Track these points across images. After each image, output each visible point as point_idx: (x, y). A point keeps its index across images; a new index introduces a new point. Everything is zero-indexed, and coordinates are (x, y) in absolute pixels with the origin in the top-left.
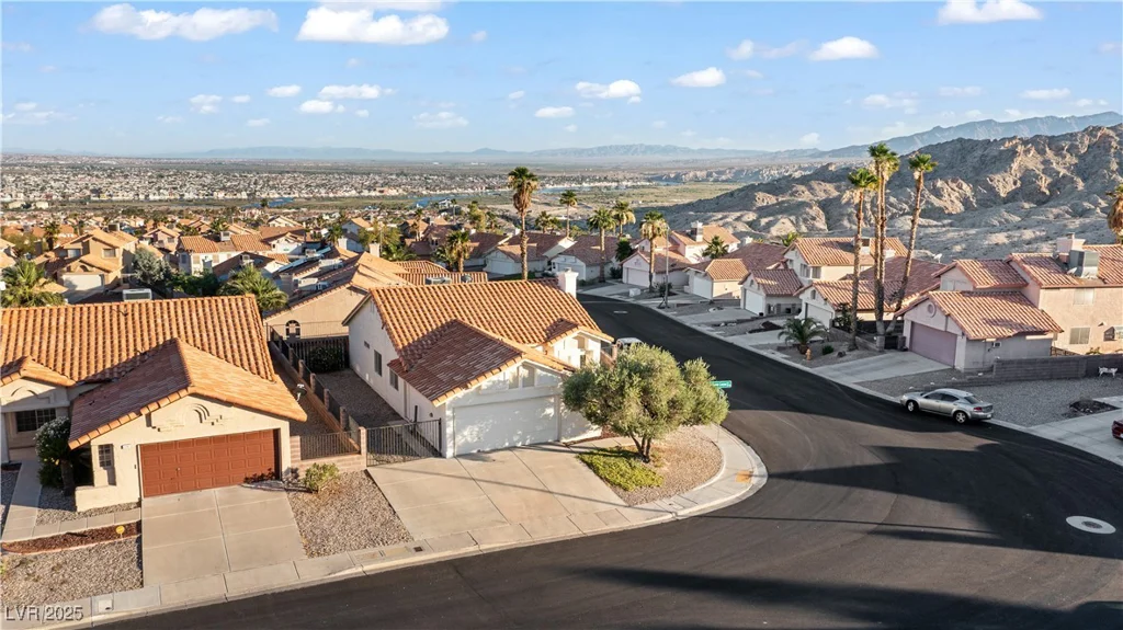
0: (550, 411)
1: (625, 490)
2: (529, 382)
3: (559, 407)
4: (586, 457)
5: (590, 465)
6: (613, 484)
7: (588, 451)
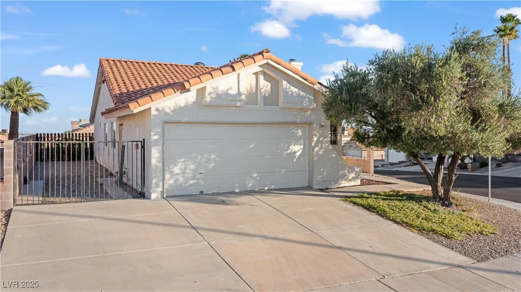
0: (297, 149)
1: (447, 237)
2: (272, 99)
3: (311, 140)
4: (359, 201)
5: (369, 208)
6: (421, 230)
7: (356, 195)
